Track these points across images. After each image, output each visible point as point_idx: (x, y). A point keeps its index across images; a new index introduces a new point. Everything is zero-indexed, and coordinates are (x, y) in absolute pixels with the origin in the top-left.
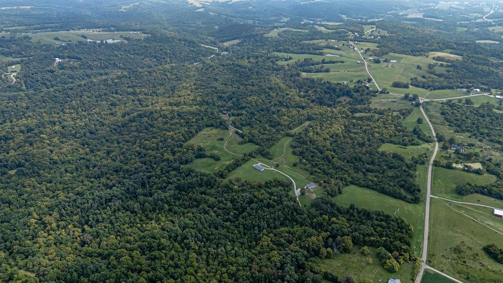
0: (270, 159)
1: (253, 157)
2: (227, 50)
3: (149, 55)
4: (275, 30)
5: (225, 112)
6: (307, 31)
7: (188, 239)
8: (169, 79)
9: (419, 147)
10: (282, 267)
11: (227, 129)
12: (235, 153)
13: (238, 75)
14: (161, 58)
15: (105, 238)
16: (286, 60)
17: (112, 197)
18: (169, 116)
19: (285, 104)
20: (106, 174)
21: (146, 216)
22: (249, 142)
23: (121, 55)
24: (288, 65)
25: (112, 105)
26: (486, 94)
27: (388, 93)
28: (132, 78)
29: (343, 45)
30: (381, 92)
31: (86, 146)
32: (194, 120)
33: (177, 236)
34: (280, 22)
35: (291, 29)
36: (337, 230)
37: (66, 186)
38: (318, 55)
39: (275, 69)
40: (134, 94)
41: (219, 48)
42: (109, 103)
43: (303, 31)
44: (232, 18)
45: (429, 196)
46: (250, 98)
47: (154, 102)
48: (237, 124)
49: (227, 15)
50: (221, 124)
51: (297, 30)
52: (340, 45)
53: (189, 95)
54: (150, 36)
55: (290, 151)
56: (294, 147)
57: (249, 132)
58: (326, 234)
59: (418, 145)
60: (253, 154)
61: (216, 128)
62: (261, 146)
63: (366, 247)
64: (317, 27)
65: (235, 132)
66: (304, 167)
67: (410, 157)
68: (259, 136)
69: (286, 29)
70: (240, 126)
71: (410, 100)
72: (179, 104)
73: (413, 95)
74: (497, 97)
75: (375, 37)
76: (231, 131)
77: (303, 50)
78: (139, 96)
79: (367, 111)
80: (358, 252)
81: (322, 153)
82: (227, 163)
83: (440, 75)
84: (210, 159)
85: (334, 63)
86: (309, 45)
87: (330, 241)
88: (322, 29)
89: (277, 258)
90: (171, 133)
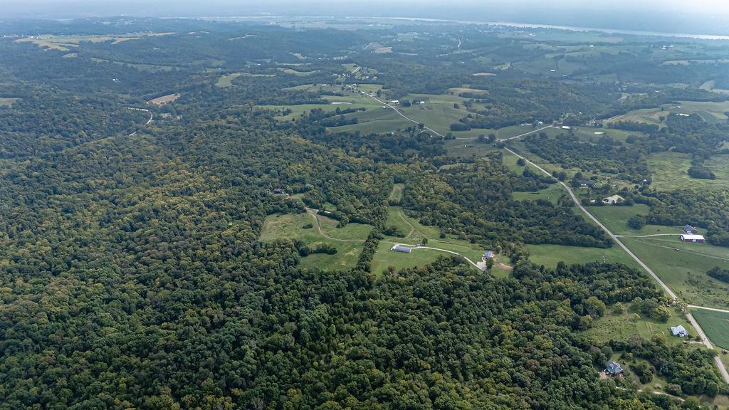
0: (403, 236)
1: (380, 239)
3: (44, 130)
4: (224, 76)
5: (279, 190)
6: (273, 76)
7: (408, 358)
8: (124, 160)
9: (549, 189)
10: (563, 352)
11: (305, 211)
12: (347, 239)
13: (240, 140)
14: (70, 132)
15: (285, 397)
16: (285, 114)
18: (193, 210)
19: (348, 168)
20: (185, 310)
21: (312, 348)
22: (350, 222)
24: (293, 120)
25: (66, 211)
26: (550, 126)
27: (454, 138)
28: (59, 166)
29: (343, 89)
30: (446, 138)
31: (91, 280)
32: (244, 208)
34: (213, 67)
35: (248, 75)
36: (577, 294)
37: (125, 346)
38: (323, 103)
39: (279, 128)
40: (88, 188)
41: (149, 108)
42: (60, 209)
43: (267, 76)
44: (134, 66)
45: (614, 237)
46: (294, 167)
47: (141, 195)
48: (313, 201)
49: (123, 61)
50: (290, 205)
51: (258, 75)
52: (338, 89)
53: (191, 177)
54: (21, 99)
55: (416, 222)
56: (415, 217)
57: (338, 210)
58: (567, 301)
59: (546, 188)
60: (378, 235)
61: (284, 213)
62: (371, 224)
63: (619, 304)
64: (282, 70)
65: (318, 213)
66: (456, 237)
67: (554, 202)
68: (358, 212)
69: (239, 74)
70: (319, 204)
71: (488, 142)
72: (188, 192)
73: (489, 136)
74: (564, 127)
75: (371, 77)
76: (312, 213)
77: (297, 99)
78: (99, 191)
79: (452, 162)
80: (610, 312)
81: (455, 216)
82: (351, 253)
83: (483, 113)
84: (319, 255)
85: (353, 111)
86: (297, 92)
87: (580, 307)
88: (291, 71)
89: (549, 343)
90: (229, 232)
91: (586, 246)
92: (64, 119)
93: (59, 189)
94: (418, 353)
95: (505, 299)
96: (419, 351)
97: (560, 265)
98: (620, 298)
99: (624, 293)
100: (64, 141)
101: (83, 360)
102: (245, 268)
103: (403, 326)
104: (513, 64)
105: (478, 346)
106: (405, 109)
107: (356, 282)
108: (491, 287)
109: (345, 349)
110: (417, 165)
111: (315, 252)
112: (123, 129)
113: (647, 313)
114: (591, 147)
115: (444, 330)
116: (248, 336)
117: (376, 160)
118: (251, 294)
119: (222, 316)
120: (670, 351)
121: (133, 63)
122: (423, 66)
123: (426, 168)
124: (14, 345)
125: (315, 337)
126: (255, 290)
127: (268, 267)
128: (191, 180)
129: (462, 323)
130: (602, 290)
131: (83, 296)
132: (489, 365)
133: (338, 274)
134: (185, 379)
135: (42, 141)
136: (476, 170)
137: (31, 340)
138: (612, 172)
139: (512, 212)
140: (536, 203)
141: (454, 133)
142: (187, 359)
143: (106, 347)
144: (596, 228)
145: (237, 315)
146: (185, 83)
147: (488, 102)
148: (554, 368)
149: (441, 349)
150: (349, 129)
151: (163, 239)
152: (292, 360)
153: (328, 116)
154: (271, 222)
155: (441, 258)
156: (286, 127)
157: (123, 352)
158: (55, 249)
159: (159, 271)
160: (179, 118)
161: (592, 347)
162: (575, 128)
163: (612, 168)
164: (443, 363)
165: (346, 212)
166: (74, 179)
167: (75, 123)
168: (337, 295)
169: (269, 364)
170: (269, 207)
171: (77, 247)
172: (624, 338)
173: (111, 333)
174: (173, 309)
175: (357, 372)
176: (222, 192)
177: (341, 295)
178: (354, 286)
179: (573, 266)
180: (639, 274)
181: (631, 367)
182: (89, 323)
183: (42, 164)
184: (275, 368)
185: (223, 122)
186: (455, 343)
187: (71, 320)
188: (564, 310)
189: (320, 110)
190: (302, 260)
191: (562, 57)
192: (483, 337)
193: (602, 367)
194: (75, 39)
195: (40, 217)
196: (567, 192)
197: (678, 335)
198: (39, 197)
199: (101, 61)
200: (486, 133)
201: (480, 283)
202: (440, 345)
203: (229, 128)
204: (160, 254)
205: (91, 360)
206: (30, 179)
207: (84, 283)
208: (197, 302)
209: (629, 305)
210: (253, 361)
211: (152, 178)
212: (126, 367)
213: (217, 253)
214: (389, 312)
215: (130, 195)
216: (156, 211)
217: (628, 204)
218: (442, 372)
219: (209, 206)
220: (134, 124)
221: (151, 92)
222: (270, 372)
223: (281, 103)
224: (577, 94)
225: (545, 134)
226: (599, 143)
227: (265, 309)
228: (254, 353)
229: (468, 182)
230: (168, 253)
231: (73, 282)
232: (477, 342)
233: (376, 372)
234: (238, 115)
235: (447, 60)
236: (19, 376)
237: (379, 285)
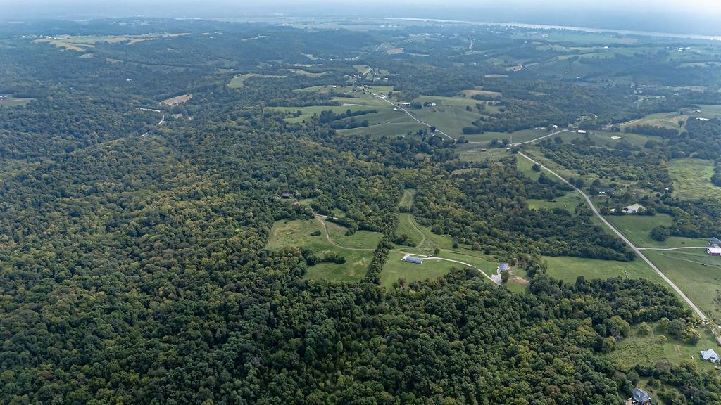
0: (414, 246)
1: (390, 249)
2: (177, 111)
3: (57, 130)
4: (236, 77)
5: (287, 195)
6: (284, 77)
7: (419, 381)
8: (133, 162)
9: (565, 197)
10: (586, 377)
11: (313, 217)
12: (356, 247)
13: (249, 143)
14: (82, 132)
16: (295, 116)
17: (239, 354)
18: (200, 215)
19: (358, 172)
20: (187, 322)
21: (317, 367)
22: (359, 229)
23: (6, 134)
24: (304, 122)
25: (73, 215)
26: (566, 130)
27: (467, 142)
28: (68, 168)
29: (354, 90)
30: (458, 142)
31: (93, 288)
32: (252, 214)
33: (398, 381)
34: (225, 68)
35: (260, 76)
36: (599, 312)
37: (124, 361)
38: (333, 105)
39: (289, 130)
40: (96, 191)
41: (161, 109)
42: (66, 213)
43: (278, 77)
44: (148, 66)
45: (636, 249)
46: (303, 171)
47: (149, 198)
48: (322, 208)
49: (137, 62)
50: (298, 212)
51: (269, 76)
52: (349, 91)
53: (200, 180)
54: (35, 100)
55: (428, 230)
56: (427, 225)
57: (347, 217)
58: (589, 320)
59: (563, 195)
60: (388, 244)
61: (292, 219)
62: (381, 232)
63: (644, 324)
64: (293, 70)
65: (327, 220)
66: (470, 247)
67: (571, 210)
68: (368, 219)
69: (251, 75)
70: (328, 210)
71: (501, 147)
72: (196, 196)
73: (503, 140)
74: (580, 131)
75: (382, 79)
76: (320, 219)
77: (307, 101)
78: (106, 194)
79: (464, 167)
80: (634, 332)
81: (467, 225)
82: (360, 263)
83: (496, 116)
84: (326, 264)
85: (364, 113)
86: (308, 94)
87: (603, 327)
88: (302, 72)
89: (569, 368)
90: (235, 238)
91: (607, 259)
92: (77, 120)
93: (67, 191)
94: (430, 375)
95: (522, 317)
96: (431, 373)
97: (580, 280)
98: (644, 318)
99: (649, 313)
100: (75, 142)
101: (80, 375)
102: (250, 278)
103: (413, 345)
104: (526, 66)
105: (494, 368)
106: (417, 111)
107: (365, 295)
108: (507, 303)
109: (353, 369)
110: (428, 170)
111: (323, 261)
112: (134, 130)
113: (674, 335)
114: (609, 152)
115: (458, 350)
116: (251, 352)
117: (387, 164)
118: (255, 306)
119: (224, 330)
120: (702, 378)
121: (147, 63)
122: (434, 67)
123: (438, 173)
124: (11, 357)
125: (321, 355)
126: (260, 302)
127: (274, 277)
128: (199, 183)
129: (477, 343)
130: (626, 309)
131: (85, 305)
132: (506, 390)
133: (346, 286)
134: (184, 399)
135: (54, 142)
136: (489, 175)
137: (28, 353)
138: (631, 179)
139: (528, 221)
140: (552, 212)
141: (467, 137)
142: (187, 377)
143: (105, 361)
144: (616, 240)
145: (241, 329)
146: (198, 84)
147: (501, 104)
148: (577, 395)
149: (454, 371)
150: (359, 131)
151: (169, 246)
152: (296, 380)
153: (338, 118)
154: (279, 228)
155: (453, 271)
156: (296, 129)
157: (122, 367)
158: (59, 255)
159: (162, 280)
160: (190, 119)
161: (617, 373)
162: (591, 132)
163: (631, 175)
164: (456, 387)
165: (355, 218)
166: (83, 181)
167: (87, 124)
168: (345, 309)
169: (273, 384)
170: (277, 213)
171: (82, 253)
172: (650, 363)
173: (110, 345)
174: (176, 321)
175: (365, 395)
176: (230, 196)
177: (349, 308)
178: (363, 300)
179: (594, 281)
180: (664, 291)
181: (659, 395)
182: (89, 335)
183: (51, 165)
184: (279, 389)
185: (234, 124)
186: (470, 365)
187: (71, 331)
188: (585, 330)
189: (331, 112)
190: (310, 270)
191: (576, 58)
192: (499, 359)
193: (628, 395)
194: (91, 40)
195: (46, 221)
196: (585, 200)
197: (709, 360)
198: (47, 200)
199: (116, 61)
200: (499, 137)
201: (495, 299)
202: (453, 367)
203: (239, 130)
204: (165, 261)
205: (89, 375)
206: (39, 181)
207: (87, 291)
208: (200, 314)
209: (655, 325)
210: (256, 380)
211: (161, 181)
212: (124, 383)
213: (223, 261)
214: (399, 329)
215: (138, 198)
216: (163, 216)
217: (649, 213)
218: (454, 396)
219: (216, 211)
220: (146, 125)
221: (164, 92)
222: (274, 393)
223: (291, 105)
224: (593, 96)
225: (560, 138)
226: (616, 148)
227: (270, 323)
228: (257, 371)
229: (482, 188)
230: (173, 260)
231: (76, 291)
232: (492, 363)
233: (385, 394)
234: (249, 116)
235: (459, 61)
236: (14, 392)
237: (388, 298)
